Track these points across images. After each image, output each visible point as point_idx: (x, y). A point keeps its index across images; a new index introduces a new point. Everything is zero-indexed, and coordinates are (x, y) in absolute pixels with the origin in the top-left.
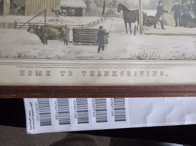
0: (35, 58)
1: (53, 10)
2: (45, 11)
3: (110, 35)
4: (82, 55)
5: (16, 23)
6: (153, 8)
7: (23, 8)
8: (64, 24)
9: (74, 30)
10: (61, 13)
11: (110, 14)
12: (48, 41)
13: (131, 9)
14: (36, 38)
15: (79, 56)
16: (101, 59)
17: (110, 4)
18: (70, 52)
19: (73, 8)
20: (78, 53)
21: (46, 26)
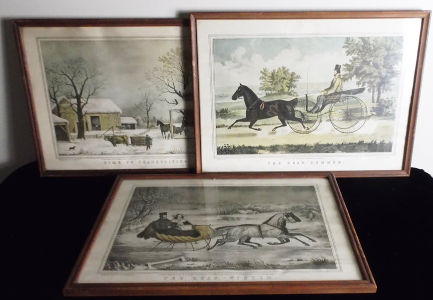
0: (111, 154)
1: (117, 126)
2: (112, 127)
3: (153, 140)
4: (138, 152)
5: (97, 135)
6: (179, 122)
7: (99, 126)
8: (125, 134)
9: (131, 137)
10: (122, 128)
11: (152, 127)
12: (117, 145)
13: (165, 124)
14: (109, 143)
15: (136, 152)
16: (149, 154)
17: (152, 121)
18: (130, 150)
19: (129, 124)
20: (135, 151)
21: (115, 136)
